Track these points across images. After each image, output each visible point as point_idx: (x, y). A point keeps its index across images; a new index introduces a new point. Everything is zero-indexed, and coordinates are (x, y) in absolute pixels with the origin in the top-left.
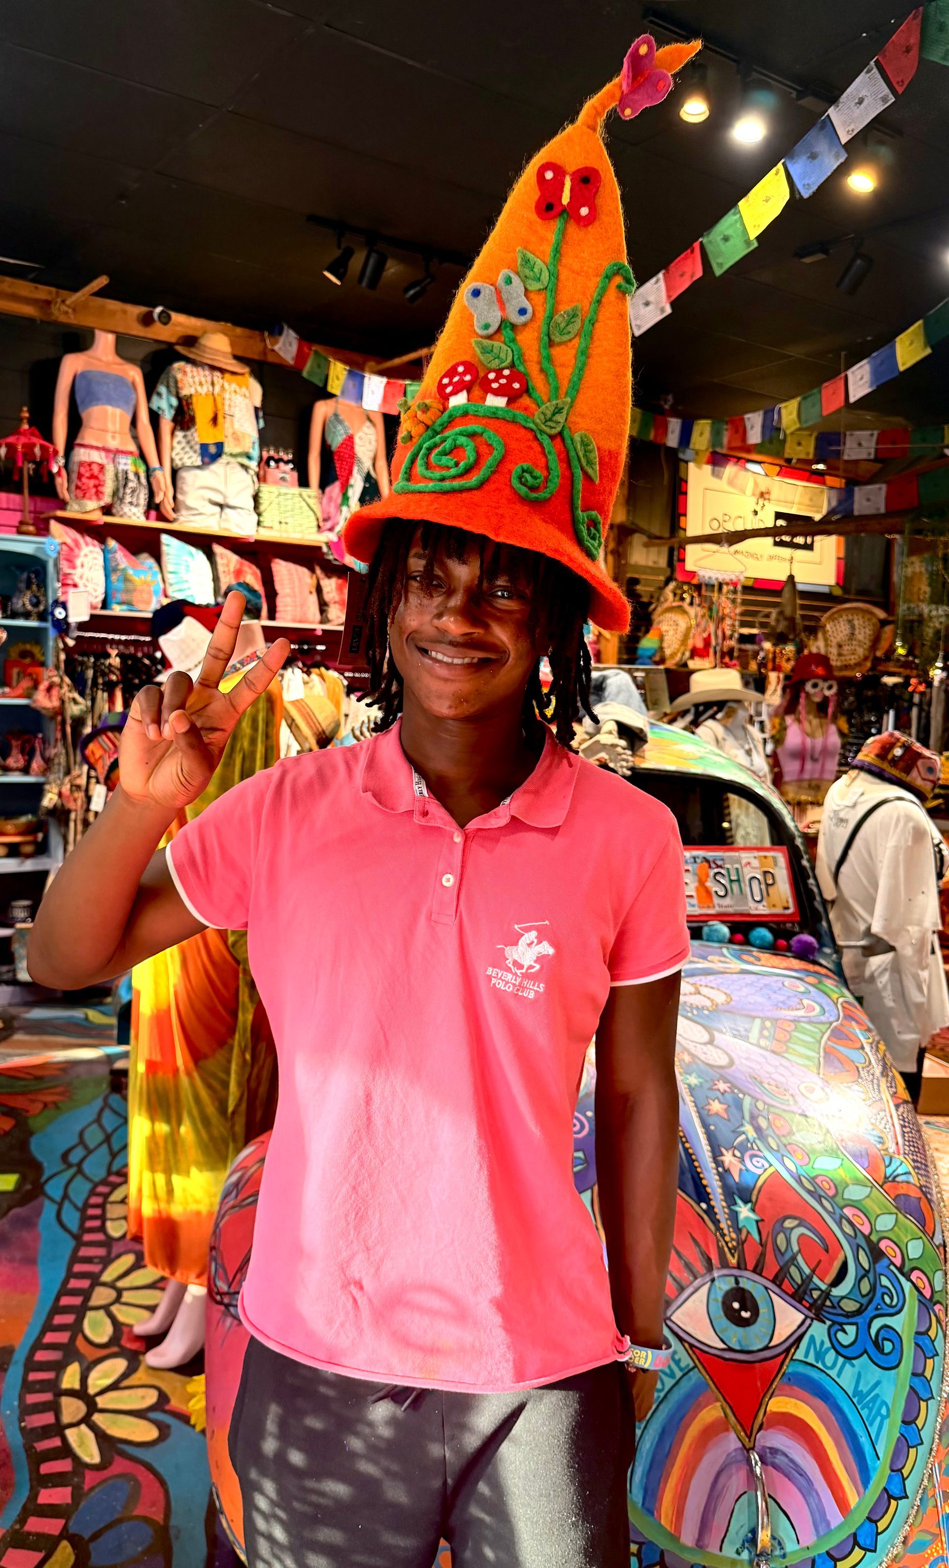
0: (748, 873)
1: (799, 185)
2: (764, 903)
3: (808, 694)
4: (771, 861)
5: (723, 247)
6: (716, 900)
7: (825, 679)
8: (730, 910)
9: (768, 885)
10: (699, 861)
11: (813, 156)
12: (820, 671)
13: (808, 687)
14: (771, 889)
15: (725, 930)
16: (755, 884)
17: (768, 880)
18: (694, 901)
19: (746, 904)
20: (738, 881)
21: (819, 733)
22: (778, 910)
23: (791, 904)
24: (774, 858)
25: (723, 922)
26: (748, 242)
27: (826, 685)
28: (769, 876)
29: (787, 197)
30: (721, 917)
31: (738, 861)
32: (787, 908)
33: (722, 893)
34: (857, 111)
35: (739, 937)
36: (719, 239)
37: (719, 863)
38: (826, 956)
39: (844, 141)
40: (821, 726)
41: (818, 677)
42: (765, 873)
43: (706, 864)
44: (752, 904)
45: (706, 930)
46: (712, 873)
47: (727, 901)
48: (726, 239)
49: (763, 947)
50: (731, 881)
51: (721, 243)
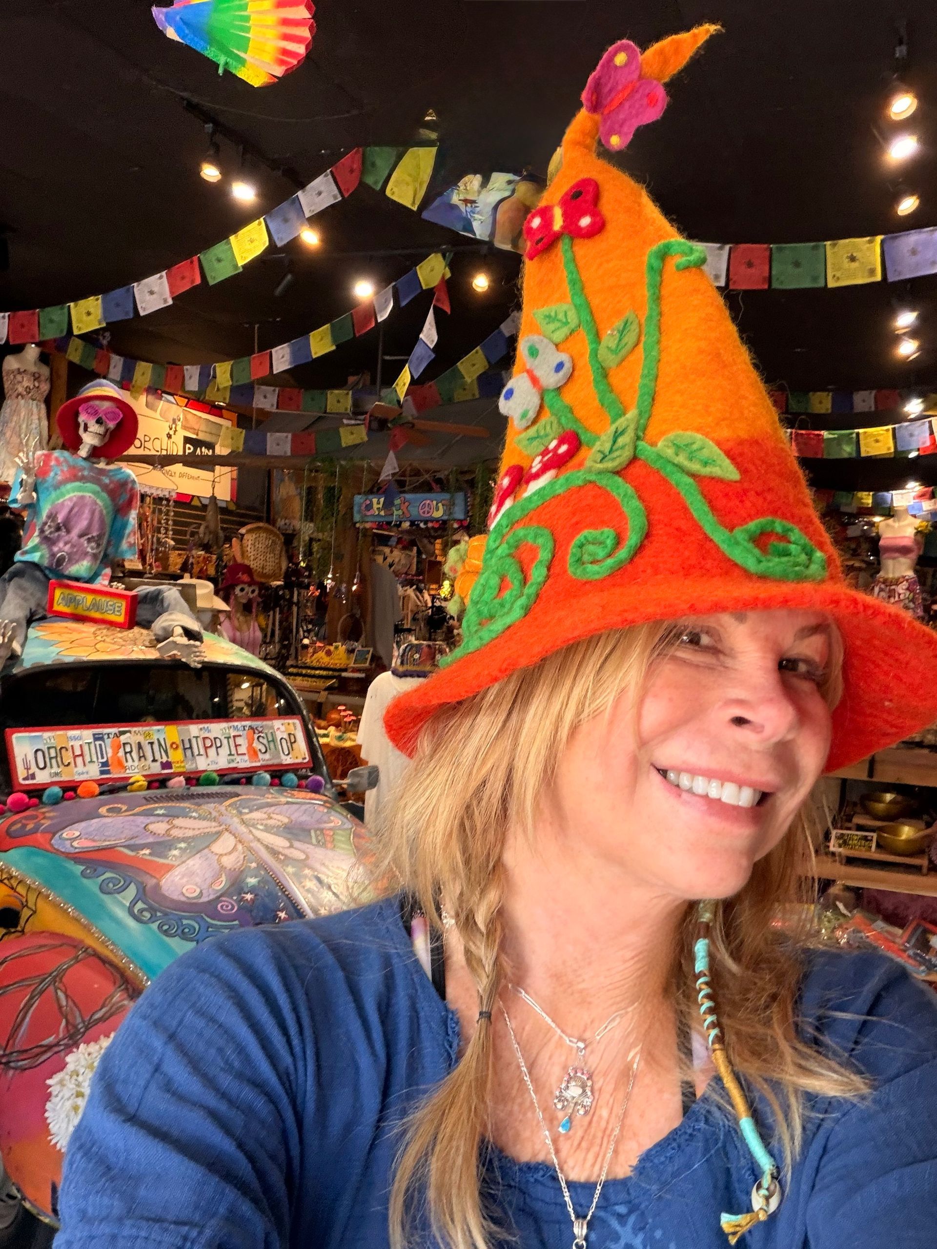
0: (279, 735)
1: (275, 237)
2: (290, 756)
3: (236, 596)
4: (292, 725)
5: (217, 265)
6: (261, 756)
7: (250, 585)
8: (270, 763)
9: (292, 743)
10: (247, 728)
11: (286, 220)
12: (245, 578)
13: (237, 590)
14: (294, 745)
15: (268, 777)
16: (284, 742)
17: (292, 740)
18: (246, 757)
19: (279, 757)
20: (273, 741)
21: (245, 627)
22: (299, 760)
23: (307, 756)
24: (294, 724)
25: (266, 771)
26: (236, 266)
27: (251, 589)
28: (292, 737)
29: (267, 244)
30: (265, 768)
31: (272, 727)
32: (305, 758)
33: (264, 750)
34: (317, 199)
35: (277, 781)
36: (214, 259)
37: (260, 729)
38: (328, 790)
39: (307, 216)
40: (246, 621)
41: (243, 582)
42: (289, 734)
43: (251, 731)
44: (283, 757)
45: (255, 778)
46: (256, 736)
47: (267, 756)
48: (219, 260)
49: (292, 788)
50: (269, 742)
51: (215, 263)
